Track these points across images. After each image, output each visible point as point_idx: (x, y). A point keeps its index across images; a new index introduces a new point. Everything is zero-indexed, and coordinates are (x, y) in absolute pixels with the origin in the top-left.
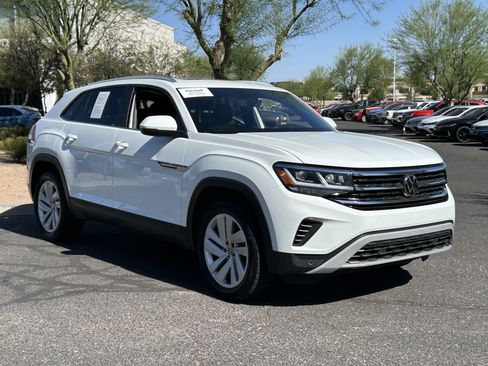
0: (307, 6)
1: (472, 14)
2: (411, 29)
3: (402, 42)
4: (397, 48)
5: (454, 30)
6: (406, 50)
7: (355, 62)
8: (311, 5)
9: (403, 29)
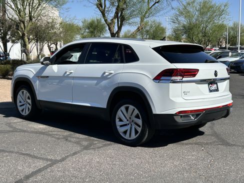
0: (155, 3)
1: (211, 7)
2: (182, 13)
3: (177, 19)
4: (174, 23)
5: (202, 14)
6: (179, 23)
7: (148, 28)
8: (158, 2)
9: (178, 13)
